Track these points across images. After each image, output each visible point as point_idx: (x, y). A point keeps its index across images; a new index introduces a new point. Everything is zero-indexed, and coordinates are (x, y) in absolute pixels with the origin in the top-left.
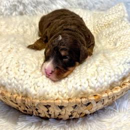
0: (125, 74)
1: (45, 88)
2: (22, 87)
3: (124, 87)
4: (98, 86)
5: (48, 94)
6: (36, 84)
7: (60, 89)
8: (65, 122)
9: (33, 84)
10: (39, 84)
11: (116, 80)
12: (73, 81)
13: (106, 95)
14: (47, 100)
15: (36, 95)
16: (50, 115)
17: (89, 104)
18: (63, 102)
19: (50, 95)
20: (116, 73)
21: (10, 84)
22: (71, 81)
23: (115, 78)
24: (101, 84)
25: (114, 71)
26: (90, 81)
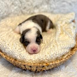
0: (64, 54)
1: (24, 57)
2: (14, 55)
3: (61, 61)
4: (50, 59)
5: (25, 60)
6: (20, 55)
7: (31, 59)
8: (34, 73)
9: (19, 54)
10: (22, 55)
11: (59, 56)
12: (38, 56)
13: (52, 64)
14: (25, 62)
15: (20, 60)
16: (27, 69)
17: (44, 67)
18: (31, 65)
19: (26, 61)
20: (60, 53)
21: (9, 53)
22: (37, 56)
23: (59, 55)
24: (52, 58)
25: (59, 52)
26: (47, 57)
